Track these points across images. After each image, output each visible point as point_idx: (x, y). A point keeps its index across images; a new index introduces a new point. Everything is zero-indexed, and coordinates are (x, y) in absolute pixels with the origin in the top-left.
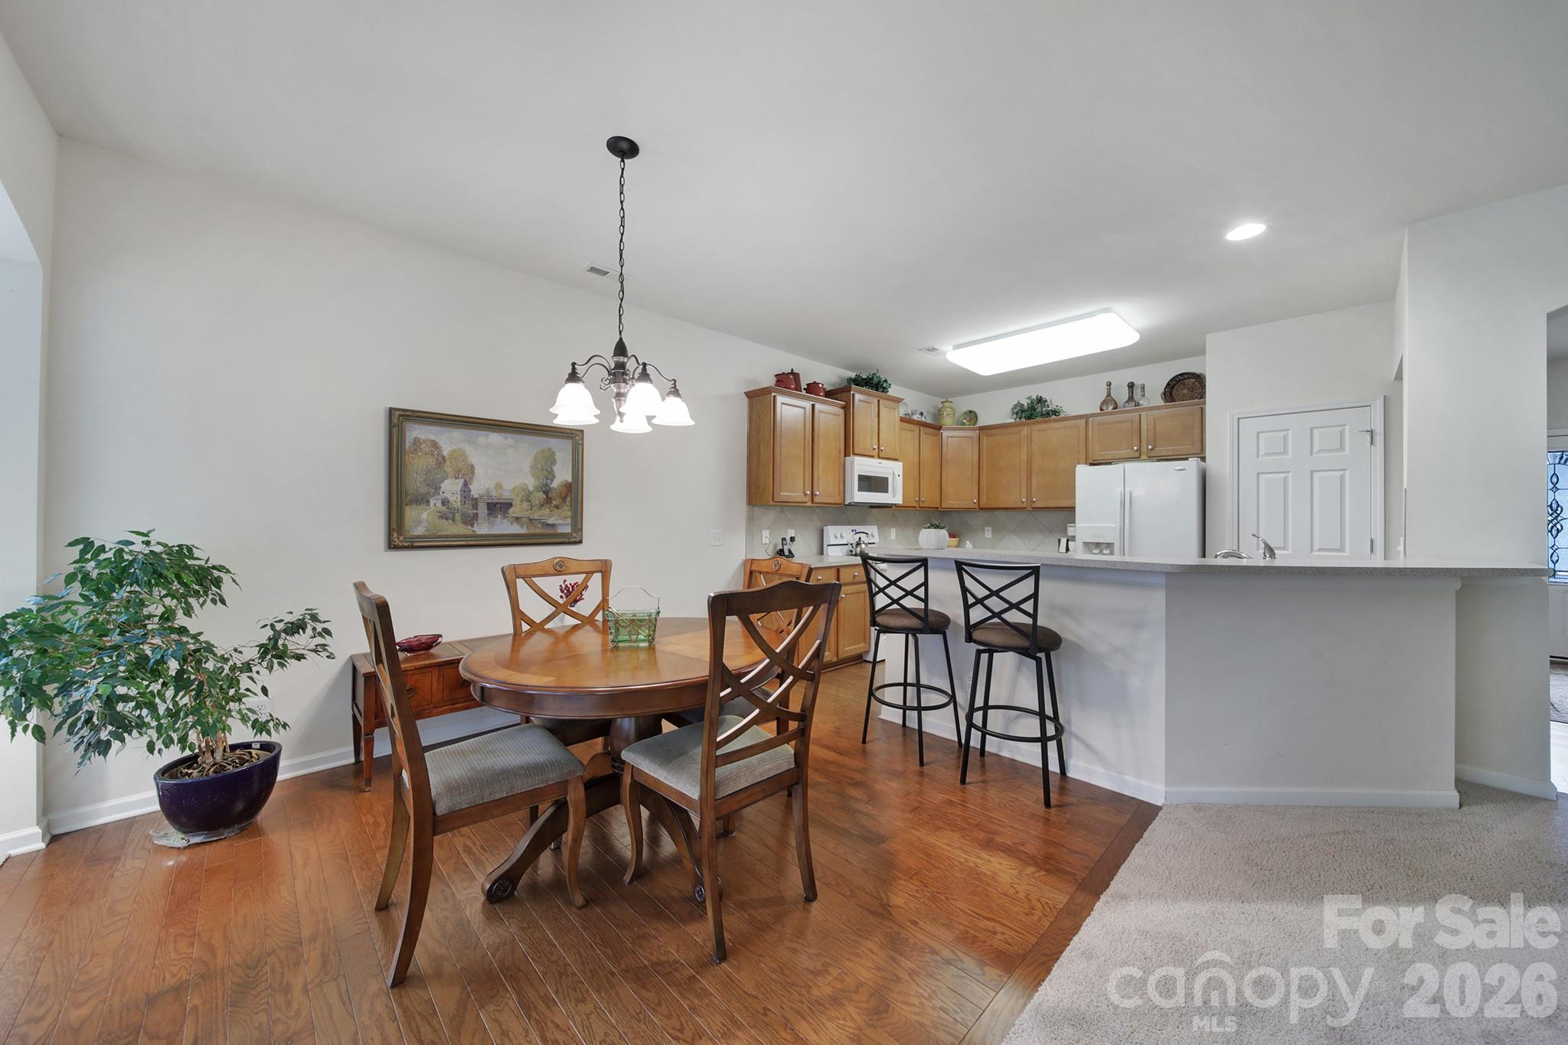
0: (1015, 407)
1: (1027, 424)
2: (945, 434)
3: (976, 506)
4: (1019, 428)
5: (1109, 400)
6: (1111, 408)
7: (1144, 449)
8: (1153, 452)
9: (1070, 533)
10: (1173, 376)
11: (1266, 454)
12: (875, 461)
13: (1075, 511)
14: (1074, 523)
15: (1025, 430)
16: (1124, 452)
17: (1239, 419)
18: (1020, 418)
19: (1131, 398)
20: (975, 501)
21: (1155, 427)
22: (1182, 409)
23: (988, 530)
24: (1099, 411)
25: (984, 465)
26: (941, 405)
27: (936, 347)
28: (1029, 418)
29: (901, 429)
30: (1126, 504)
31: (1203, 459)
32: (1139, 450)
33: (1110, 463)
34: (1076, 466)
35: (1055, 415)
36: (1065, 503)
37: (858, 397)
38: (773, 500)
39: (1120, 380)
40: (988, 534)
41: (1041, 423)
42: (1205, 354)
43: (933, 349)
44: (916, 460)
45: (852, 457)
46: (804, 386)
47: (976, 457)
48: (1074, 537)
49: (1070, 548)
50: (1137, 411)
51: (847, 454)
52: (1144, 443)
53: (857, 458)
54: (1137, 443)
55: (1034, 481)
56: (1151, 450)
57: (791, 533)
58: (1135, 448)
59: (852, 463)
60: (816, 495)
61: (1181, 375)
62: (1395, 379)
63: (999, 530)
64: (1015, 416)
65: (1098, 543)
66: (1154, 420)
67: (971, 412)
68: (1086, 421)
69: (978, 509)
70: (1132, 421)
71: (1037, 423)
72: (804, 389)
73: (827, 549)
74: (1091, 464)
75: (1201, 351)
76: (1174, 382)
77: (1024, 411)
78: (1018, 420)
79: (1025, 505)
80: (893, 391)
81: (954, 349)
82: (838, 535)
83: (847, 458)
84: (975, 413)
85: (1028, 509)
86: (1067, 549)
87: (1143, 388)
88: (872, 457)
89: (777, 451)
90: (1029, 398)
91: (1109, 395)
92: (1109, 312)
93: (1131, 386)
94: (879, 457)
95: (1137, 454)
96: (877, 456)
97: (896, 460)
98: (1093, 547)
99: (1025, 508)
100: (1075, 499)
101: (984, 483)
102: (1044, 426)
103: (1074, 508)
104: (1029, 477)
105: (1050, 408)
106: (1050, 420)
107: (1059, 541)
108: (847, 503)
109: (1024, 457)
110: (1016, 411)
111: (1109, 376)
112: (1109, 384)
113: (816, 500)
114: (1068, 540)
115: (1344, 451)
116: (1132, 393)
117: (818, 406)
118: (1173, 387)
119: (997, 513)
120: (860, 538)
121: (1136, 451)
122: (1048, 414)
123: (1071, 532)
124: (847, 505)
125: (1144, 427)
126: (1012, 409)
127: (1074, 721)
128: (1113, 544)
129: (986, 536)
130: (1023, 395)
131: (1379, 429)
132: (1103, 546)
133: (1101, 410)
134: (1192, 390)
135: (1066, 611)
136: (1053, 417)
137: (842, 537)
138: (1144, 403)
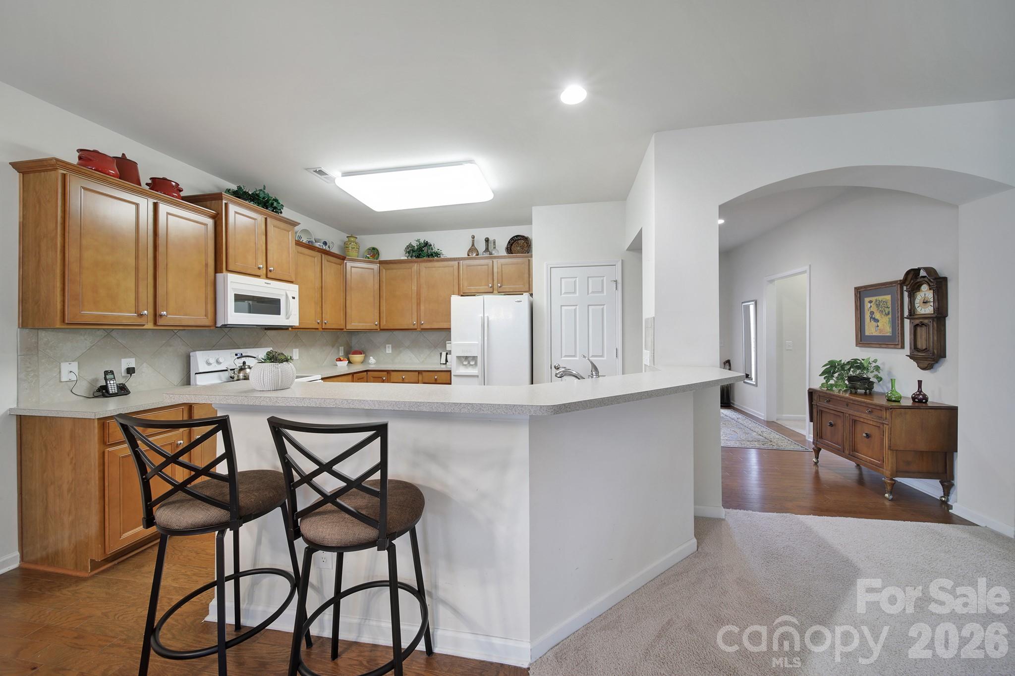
0: (408, 247)
1: (416, 262)
2: (349, 264)
3: (377, 327)
4: (411, 265)
5: (473, 249)
6: (474, 254)
7: (495, 287)
8: (501, 288)
9: (448, 349)
10: (512, 236)
11: (565, 293)
12: (261, 282)
13: (450, 331)
14: (450, 341)
15: (415, 267)
16: (483, 288)
17: (551, 268)
18: (411, 257)
19: (487, 249)
20: (376, 323)
21: (502, 271)
22: (517, 260)
23: (389, 347)
24: (467, 256)
25: (384, 294)
26: (347, 239)
27: (323, 169)
28: (418, 257)
29: (298, 252)
30: (485, 326)
31: (531, 295)
32: (492, 287)
33: (474, 295)
34: (451, 296)
35: (438, 257)
36: (445, 326)
37: (232, 208)
38: (63, 321)
39: (481, 234)
40: (389, 350)
41: (427, 261)
42: (532, 224)
43: (321, 172)
44: (318, 284)
45: (225, 273)
46: (145, 179)
47: (377, 286)
48: (450, 351)
49: (448, 361)
50: (491, 258)
51: (218, 270)
52: (495, 281)
53: (231, 277)
54: (491, 281)
55: (422, 308)
56: (500, 287)
57: (131, 362)
58: (490, 285)
59: (225, 281)
60: (161, 316)
61: (517, 236)
62: (627, 250)
63: (397, 346)
64: (407, 254)
65: (466, 357)
66: (502, 265)
67: (374, 249)
68: (458, 263)
69: (379, 330)
70: (488, 265)
71: (424, 261)
72: (147, 184)
73: (195, 378)
74: (462, 296)
75: (528, 221)
76: (513, 241)
77: (414, 251)
78: (409, 258)
79: (415, 327)
80: (286, 213)
81: (343, 176)
82: (212, 361)
83: (219, 275)
84: (378, 250)
85: (418, 330)
86: (447, 361)
87: (494, 242)
88: (258, 276)
89: (72, 253)
90: (418, 241)
91: (473, 245)
92: (471, 163)
93: (487, 240)
94: (267, 277)
95: (491, 290)
96: (265, 277)
97: (292, 282)
98: (464, 359)
99: (416, 329)
100: (450, 322)
101: (383, 308)
102: (429, 264)
103: (450, 329)
104: (419, 304)
105: (433, 251)
106: (433, 261)
107: (441, 354)
108: (219, 324)
109: (414, 288)
110: (408, 250)
111: (473, 232)
112: (473, 237)
113: (161, 322)
114: (447, 354)
115: (603, 293)
116: (488, 246)
117: (163, 208)
118: (512, 245)
119: (395, 333)
120: (244, 363)
121: (491, 287)
122: (432, 255)
123: (448, 347)
124: (220, 327)
125: (495, 270)
126: (406, 248)
127: (441, 583)
128: (477, 357)
129: (387, 352)
130: (414, 238)
131: (620, 281)
132: (470, 359)
133: (468, 255)
134: (522, 247)
135: (432, 456)
136: (436, 258)
137: (218, 362)
138: (495, 253)
